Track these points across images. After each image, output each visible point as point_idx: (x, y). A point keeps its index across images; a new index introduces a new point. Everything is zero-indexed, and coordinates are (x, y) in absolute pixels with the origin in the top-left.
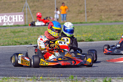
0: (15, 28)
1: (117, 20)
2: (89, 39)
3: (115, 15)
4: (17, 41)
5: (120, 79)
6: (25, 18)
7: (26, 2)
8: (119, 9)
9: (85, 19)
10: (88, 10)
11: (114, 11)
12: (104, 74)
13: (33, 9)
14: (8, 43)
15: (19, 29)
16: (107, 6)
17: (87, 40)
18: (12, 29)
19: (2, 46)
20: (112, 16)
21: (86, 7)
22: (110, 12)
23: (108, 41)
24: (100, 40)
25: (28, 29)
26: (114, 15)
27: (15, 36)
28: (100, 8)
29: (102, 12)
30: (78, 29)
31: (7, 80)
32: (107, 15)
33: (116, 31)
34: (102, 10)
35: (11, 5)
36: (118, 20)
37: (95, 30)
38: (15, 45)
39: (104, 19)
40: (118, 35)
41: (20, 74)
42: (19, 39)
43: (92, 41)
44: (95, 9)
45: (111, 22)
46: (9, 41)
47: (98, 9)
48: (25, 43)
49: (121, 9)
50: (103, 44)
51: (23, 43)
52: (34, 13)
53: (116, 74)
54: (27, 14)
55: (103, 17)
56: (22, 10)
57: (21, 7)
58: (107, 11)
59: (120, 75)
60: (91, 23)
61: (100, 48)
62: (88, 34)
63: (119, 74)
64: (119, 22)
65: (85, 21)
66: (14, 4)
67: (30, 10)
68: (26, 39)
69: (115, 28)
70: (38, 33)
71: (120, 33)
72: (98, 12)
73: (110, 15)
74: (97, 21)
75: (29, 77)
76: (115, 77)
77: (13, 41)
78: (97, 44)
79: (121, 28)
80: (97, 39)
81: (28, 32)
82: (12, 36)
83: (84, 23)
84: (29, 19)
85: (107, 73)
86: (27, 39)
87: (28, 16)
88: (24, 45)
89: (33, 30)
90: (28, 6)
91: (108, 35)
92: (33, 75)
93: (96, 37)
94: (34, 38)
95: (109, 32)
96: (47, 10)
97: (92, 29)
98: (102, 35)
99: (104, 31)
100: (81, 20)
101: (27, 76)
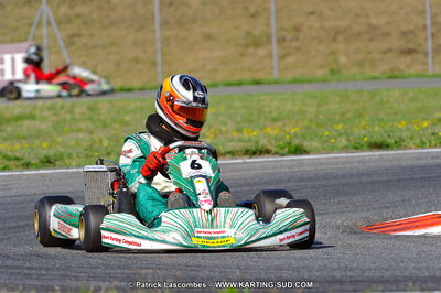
1: (399, 70)
2: (289, 143)
3: (390, 50)
4: (9, 154)
7: (44, 2)
8: (405, 27)
9: (272, 67)
10: (284, 33)
11: (386, 35)
13: (71, 29)
15: (17, 107)
16: (357, 15)
17: (283, 148)
20: (377, 56)
21: (277, 21)
22: (371, 40)
23: (362, 151)
24: (334, 149)
25: (50, 109)
26: (385, 52)
27: (4, 134)
28: (328, 25)
29: (340, 38)
30: (244, 107)
32: (357, 51)
33: (396, 114)
34: (338, 32)
37: (311, 111)
38: (4, 169)
39: (347, 68)
40: (401, 130)
41: (30, 282)
42: (17, 146)
43: (301, 154)
44: (310, 28)
45: (375, 78)
48: (42, 161)
49: (411, 27)
50: (343, 163)
51: (33, 162)
52: (72, 44)
53: (400, 281)
55: (342, 59)
56: (28, 34)
57: (26, 21)
58: (359, 34)
59: (418, 284)
60: (296, 81)
61: (333, 181)
62: (285, 125)
63: (414, 280)
64: (403, 78)
65: (272, 74)
67: (59, 35)
68: (44, 148)
69: (388, 101)
70: (90, 125)
71: (410, 122)
72: (321, 41)
73: (370, 53)
74: (320, 73)
76: (397, 290)
79: (412, 99)
80: (322, 144)
81: (54, 118)
83: (269, 83)
85: (366, 274)
86: (50, 147)
87: (53, 57)
88: (38, 168)
89: (71, 112)
90: (52, 20)
91: (364, 128)
92: (79, 284)
93: (316, 136)
94: (78, 144)
95: (367, 118)
96: (124, 32)
97: (298, 104)
98: (340, 127)
99: (348, 112)
100: (257, 71)
101: (57, 288)
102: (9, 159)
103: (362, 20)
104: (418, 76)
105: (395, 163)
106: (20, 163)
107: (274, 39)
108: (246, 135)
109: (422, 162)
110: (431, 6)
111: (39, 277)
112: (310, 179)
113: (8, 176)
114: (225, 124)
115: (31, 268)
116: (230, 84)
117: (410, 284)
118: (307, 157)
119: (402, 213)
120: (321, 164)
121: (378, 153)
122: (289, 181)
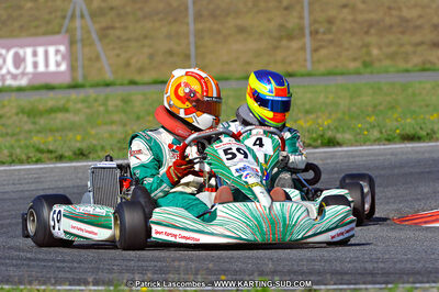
0: (35, 97)
1: (431, 63)
2: (322, 136)
3: (421, 43)
4: (42, 147)
6: (71, 58)
9: (305, 60)
10: (316, 26)
11: (418, 28)
12: (387, 274)
13: (104, 22)
14: (11, 155)
15: (50, 100)
16: (390, 8)
17: (315, 140)
18: (25, 101)
20: (409, 49)
21: (310, 13)
22: (403, 33)
23: (395, 143)
24: (366, 142)
25: (83, 101)
26: (417, 45)
27: (38, 127)
28: (360, 17)
29: (373, 31)
32: (390, 44)
34: (371, 24)
35: (20, 8)
36: (434, 64)
37: (344, 103)
38: (37, 162)
39: (380, 60)
40: (433, 122)
41: (61, 275)
42: (50, 139)
43: (334, 146)
44: (344, 20)
45: (407, 71)
46: (12, 147)
48: (75, 154)
50: (376, 155)
51: (66, 154)
52: (106, 36)
53: (431, 272)
54: (82, 40)
55: (375, 52)
56: (61, 26)
57: (59, 14)
58: (391, 27)
60: (329, 74)
62: (317, 117)
64: (434, 70)
65: (305, 66)
66: (29, 5)
67: (93, 28)
68: (77, 141)
69: (420, 94)
70: (124, 117)
72: (353, 33)
73: (401, 45)
74: (352, 66)
75: (96, 283)
76: (428, 282)
77: (27, 147)
78: (354, 157)
80: (355, 136)
81: (88, 111)
82: (27, 127)
83: (302, 76)
84: (90, 59)
85: (398, 266)
86: (83, 139)
87: (87, 50)
88: (71, 160)
89: (104, 104)
90: (86, 13)
91: (397, 120)
92: (112, 277)
93: (348, 128)
94: (111, 136)
95: (399, 110)
96: (157, 24)
97: (331, 96)
98: (372, 119)
99: (380, 104)
100: (290, 64)
101: (90, 280)
102: (41, 151)
103: (394, 13)
105: (427, 155)
106: (53, 155)
107: (307, 32)
111: (71, 270)
113: (41, 169)
115: (64, 261)
118: (339, 149)
119: (433, 205)
121: (410, 145)
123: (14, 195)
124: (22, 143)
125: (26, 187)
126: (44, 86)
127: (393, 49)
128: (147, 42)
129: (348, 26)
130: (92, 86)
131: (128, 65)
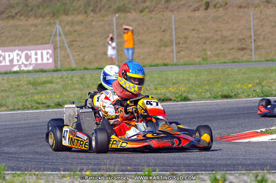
0: (36, 76)
1: (237, 58)
2: (181, 96)
3: (233, 48)
4: (39, 101)
5: (244, 174)
6: (55, 56)
7: (58, 24)
8: (241, 37)
9: (173, 57)
10: (179, 40)
11: (231, 41)
12: (212, 166)
13: (71, 38)
14: (23, 105)
15: (44, 77)
16: (216, 31)
17: (178, 98)
18: (31, 78)
19: (11, 110)
20: (226, 51)
21: (175, 34)
22: (223, 43)
23: (218, 99)
24: (204, 99)
25: (61, 78)
26: (230, 49)
27: (37, 91)
28: (202, 36)
29: (207, 42)
30: (159, 77)
31: (21, 178)
32: (217, 49)
33: (235, 80)
34: (207, 39)
35: (28, 30)
36: (239, 59)
37: (193, 79)
38: (36, 109)
39: (211, 57)
40: (238, 89)
41: (47, 166)
42: (44, 97)
43: (187, 101)
44: (193, 37)
45: (225, 63)
46: (24, 101)
47: (198, 37)
48: (56, 105)
49: (244, 37)
50: (208, 106)
51: (51, 105)
52: (72, 45)
53: (235, 165)
54: (60, 47)
55: (209, 53)
56: (49, 40)
57: (48, 34)
58: (217, 40)
59: (244, 167)
60: (185, 64)
61: (203, 115)
62: (179, 86)
63: (243, 165)
64: (239, 62)
65: (173, 60)
66: (33, 29)
67: (65, 41)
68: (57, 98)
69: (232, 74)
70: (81, 86)
71: (242, 84)
72: (198, 44)
73: (223, 50)
74: (197, 60)
75: (64, 171)
76: (233, 171)
77: (31, 101)
79: (243, 73)
80: (198, 96)
81: (62, 83)
82: (31, 91)
83: (172, 65)
84: (64, 57)
85: (219, 162)
86: (60, 97)
87: (63, 52)
88: (54, 108)
89: (71, 80)
90: (62, 33)
91: (219, 88)
92: (73, 167)
93: (194, 91)
94: (74, 95)
95: (221, 82)
96: (98, 39)
97: (186, 76)
98: (207, 87)
99: (211, 79)
100: (165, 59)
101: (62, 169)
102: (39, 103)
103: (219, 33)
104: (247, 61)
105: (234, 106)
106: (45, 105)
107: (174, 43)
108: (159, 91)
109: (248, 105)
110: (254, 26)
111: (52, 163)
112: (191, 113)
114: (149, 86)
116: (152, 66)
117: (240, 167)
118: (190, 102)
119: (237, 131)
120: (197, 106)
121: (226, 100)
122: (181, 114)
123: (25, 125)
124: (29, 99)
125: (31, 121)
126: (41, 71)
127: (217, 52)
128: (92, 48)
129: (195, 40)
130: (65, 71)
131: (84, 60)
